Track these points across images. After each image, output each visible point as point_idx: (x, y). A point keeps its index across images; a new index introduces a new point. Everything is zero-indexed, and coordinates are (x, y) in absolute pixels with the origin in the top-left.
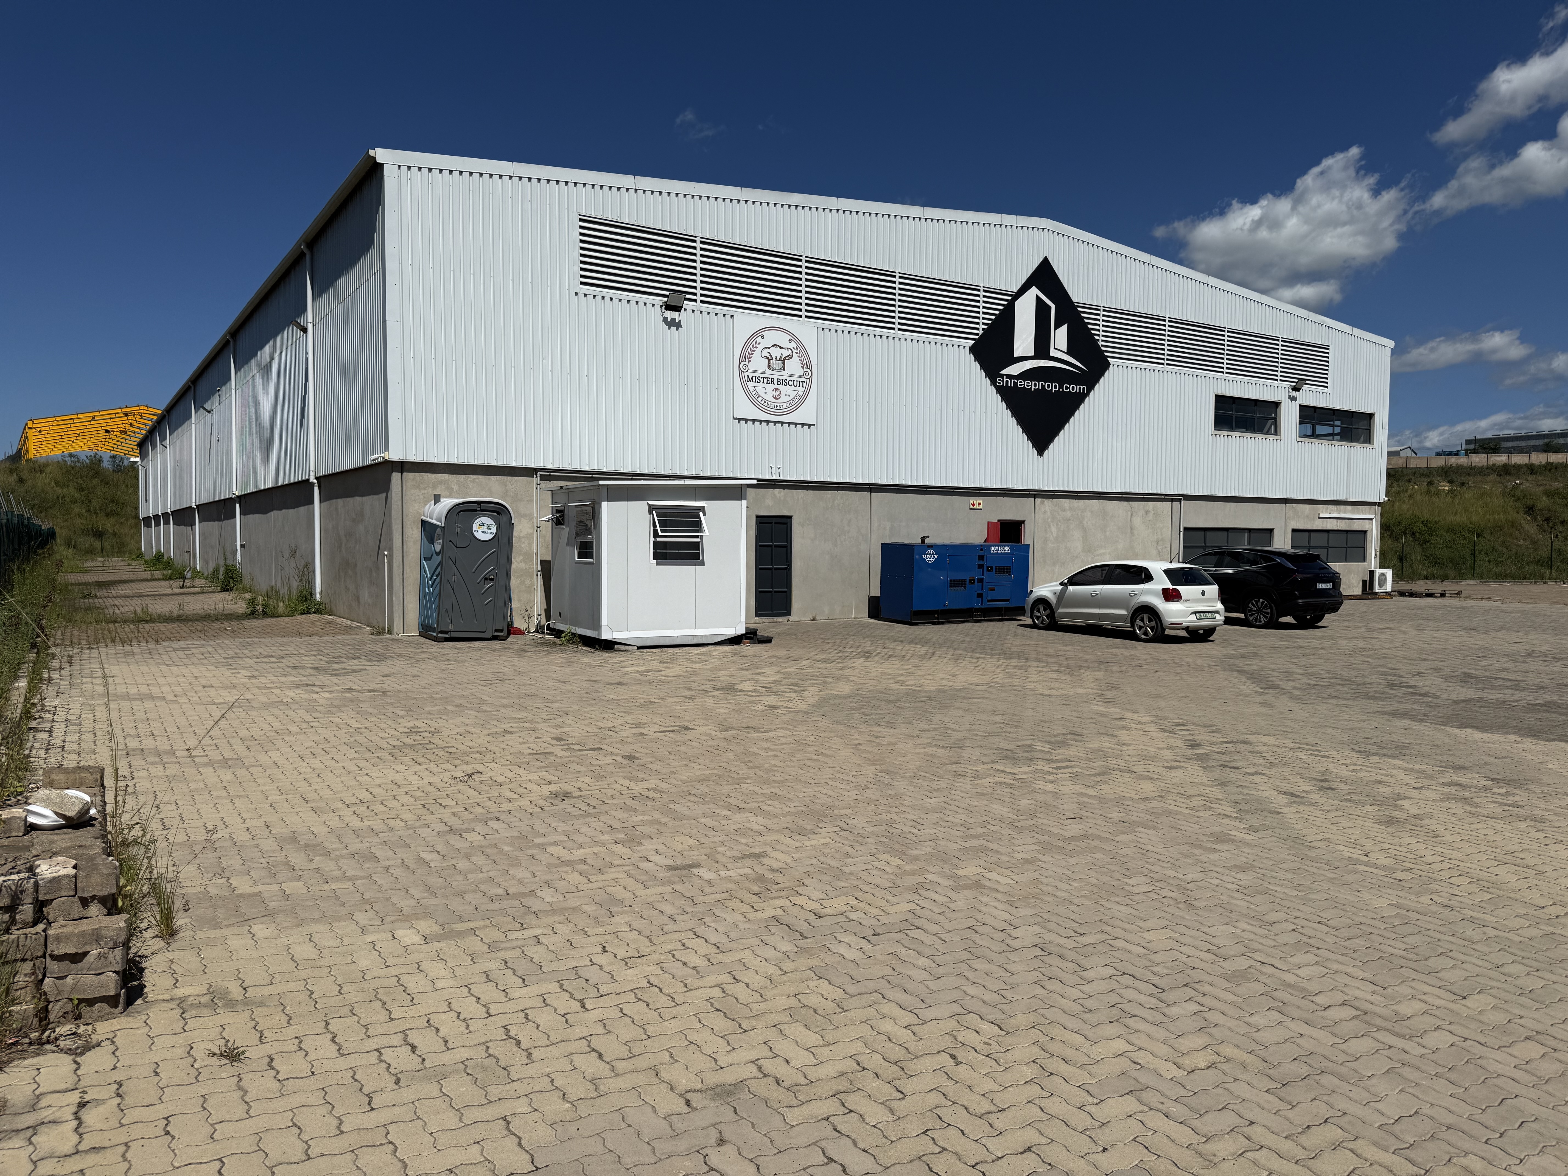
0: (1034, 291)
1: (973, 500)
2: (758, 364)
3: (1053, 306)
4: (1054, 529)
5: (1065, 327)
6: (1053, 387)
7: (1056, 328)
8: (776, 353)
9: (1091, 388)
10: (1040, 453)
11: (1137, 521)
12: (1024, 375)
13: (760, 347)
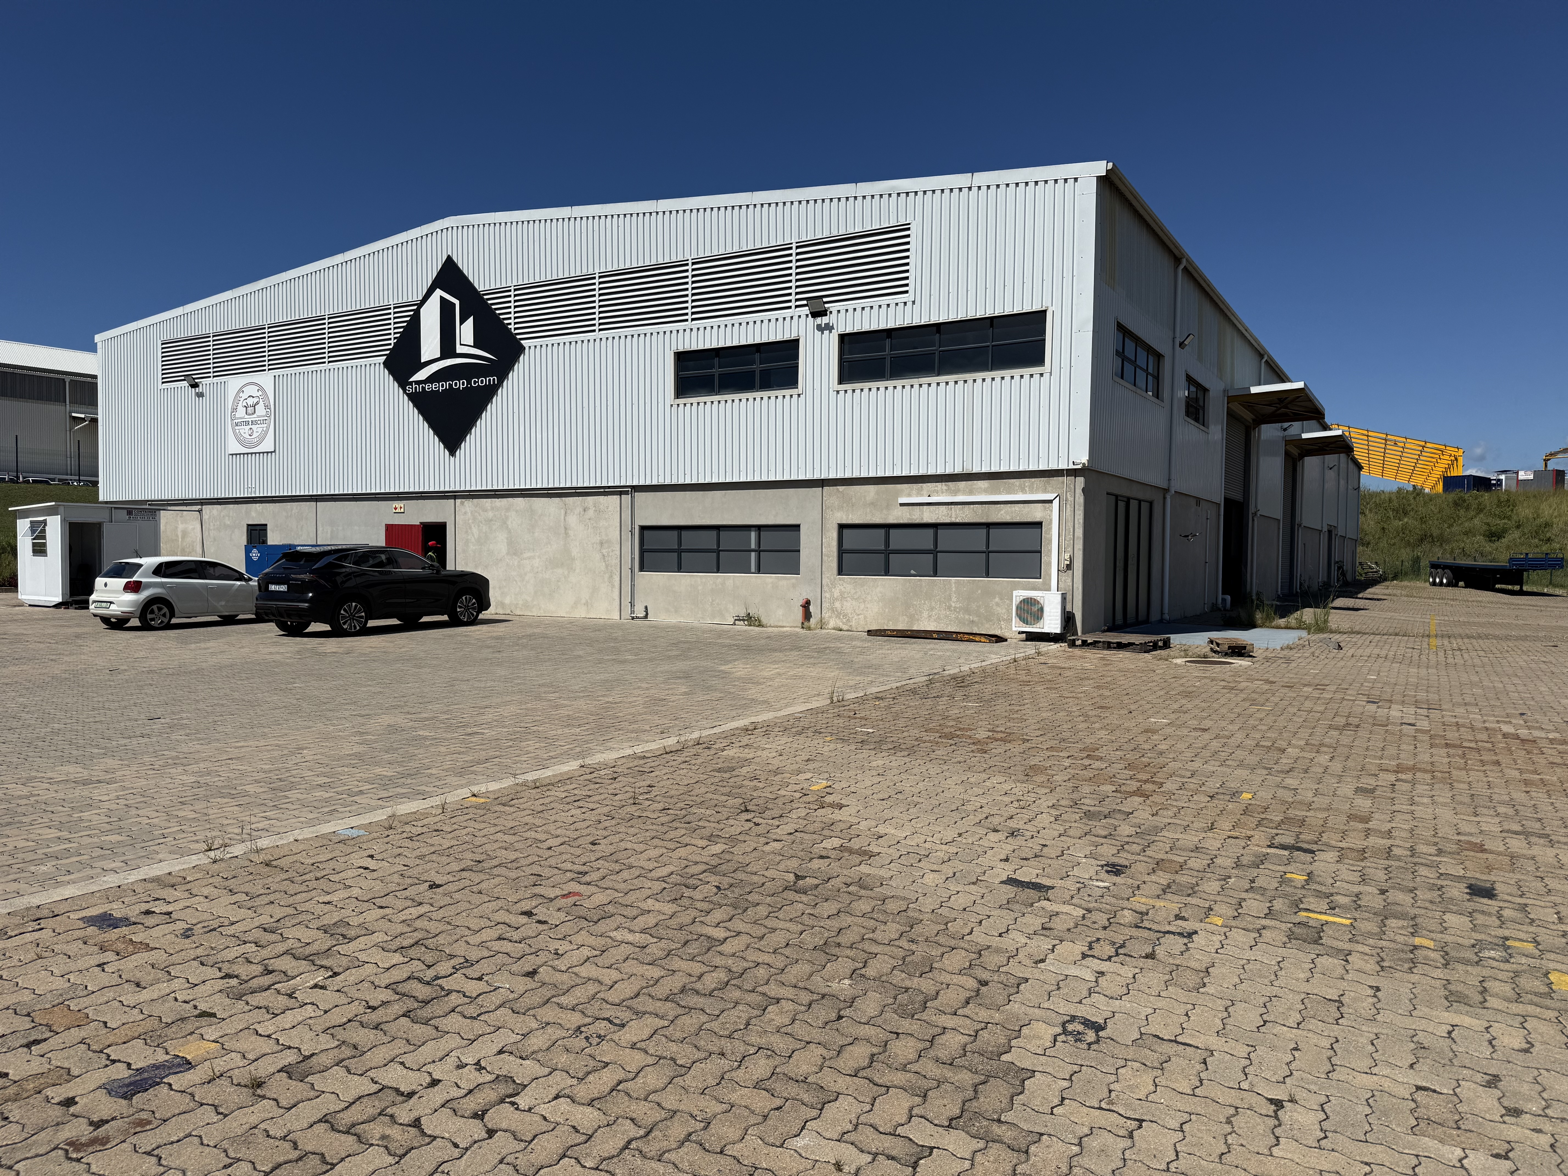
0: (439, 293)
1: (395, 504)
2: (241, 412)
3: (457, 302)
4: (475, 530)
5: (471, 320)
6: (461, 384)
7: (462, 322)
8: (251, 401)
9: (502, 377)
10: (452, 453)
11: (573, 520)
12: (431, 379)
13: (242, 399)
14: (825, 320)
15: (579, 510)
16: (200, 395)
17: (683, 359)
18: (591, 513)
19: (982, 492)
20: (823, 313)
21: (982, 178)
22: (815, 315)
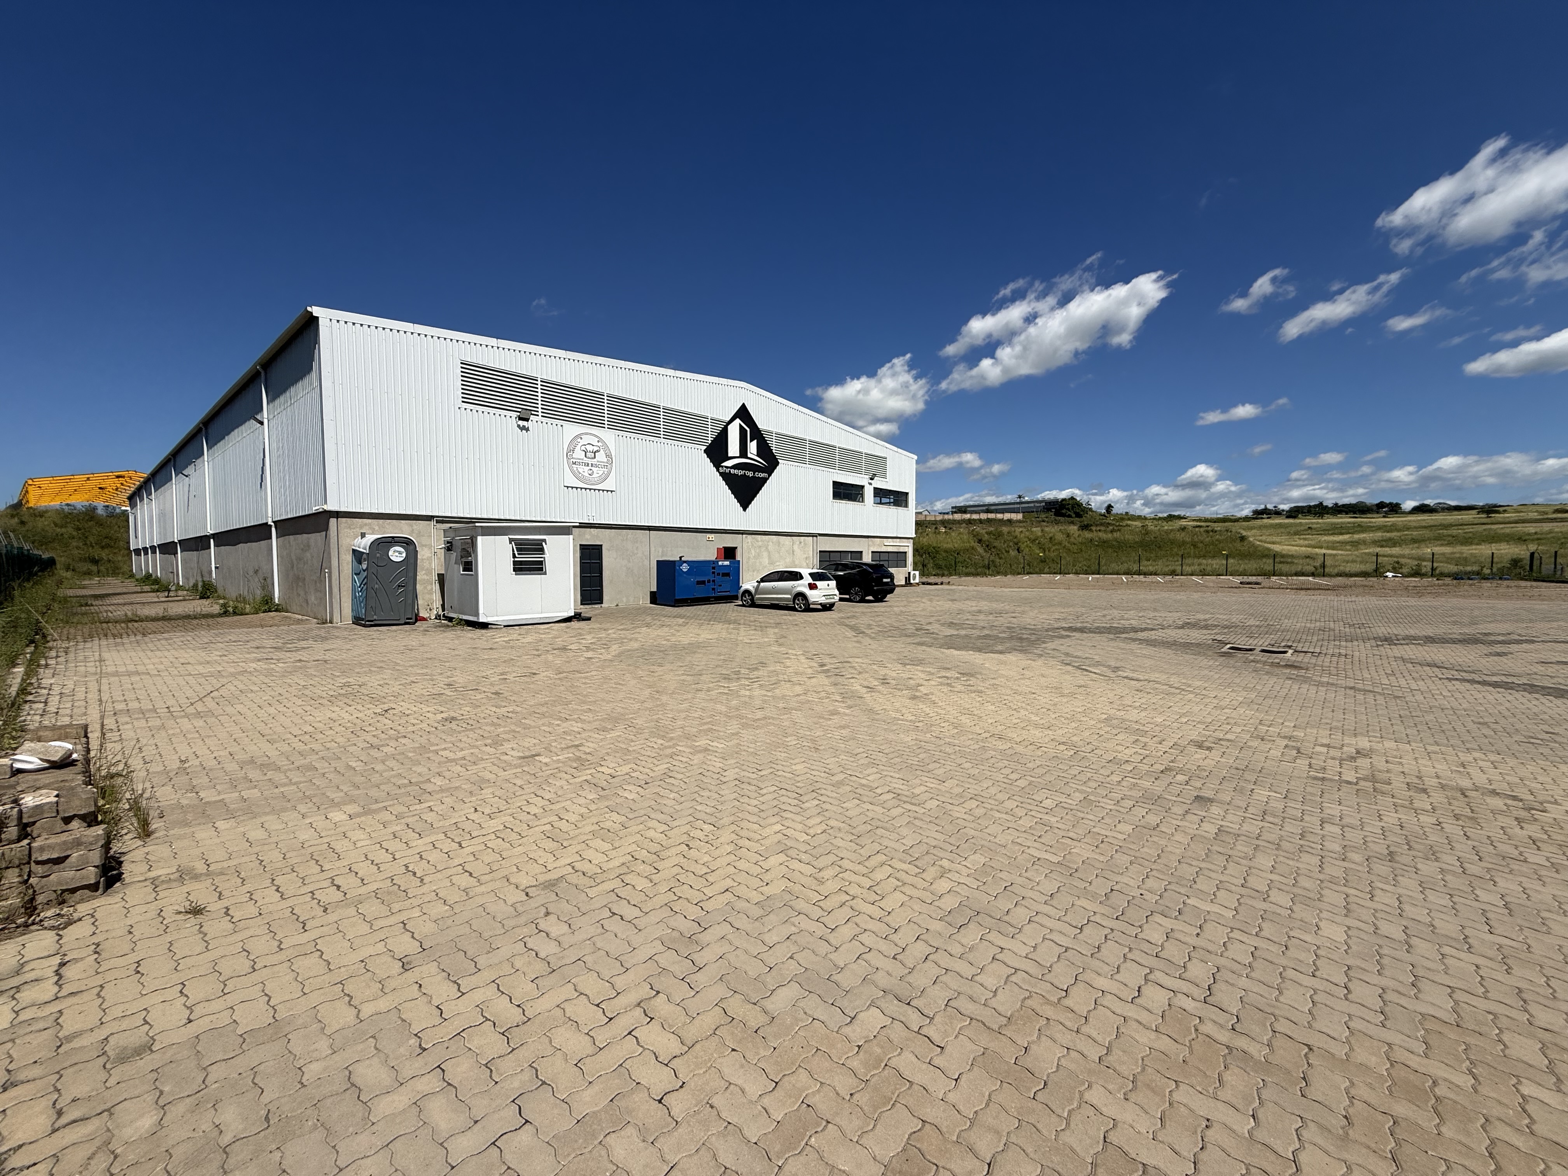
0: (738, 421)
1: (708, 535)
2: (579, 454)
3: (748, 430)
4: (753, 551)
5: (755, 441)
6: (750, 474)
7: (751, 441)
8: (589, 448)
9: (770, 475)
10: (745, 510)
11: (796, 547)
12: (734, 467)
13: (580, 444)
15: (798, 543)
16: (523, 428)
17: (835, 484)
18: (802, 544)
19: (897, 542)
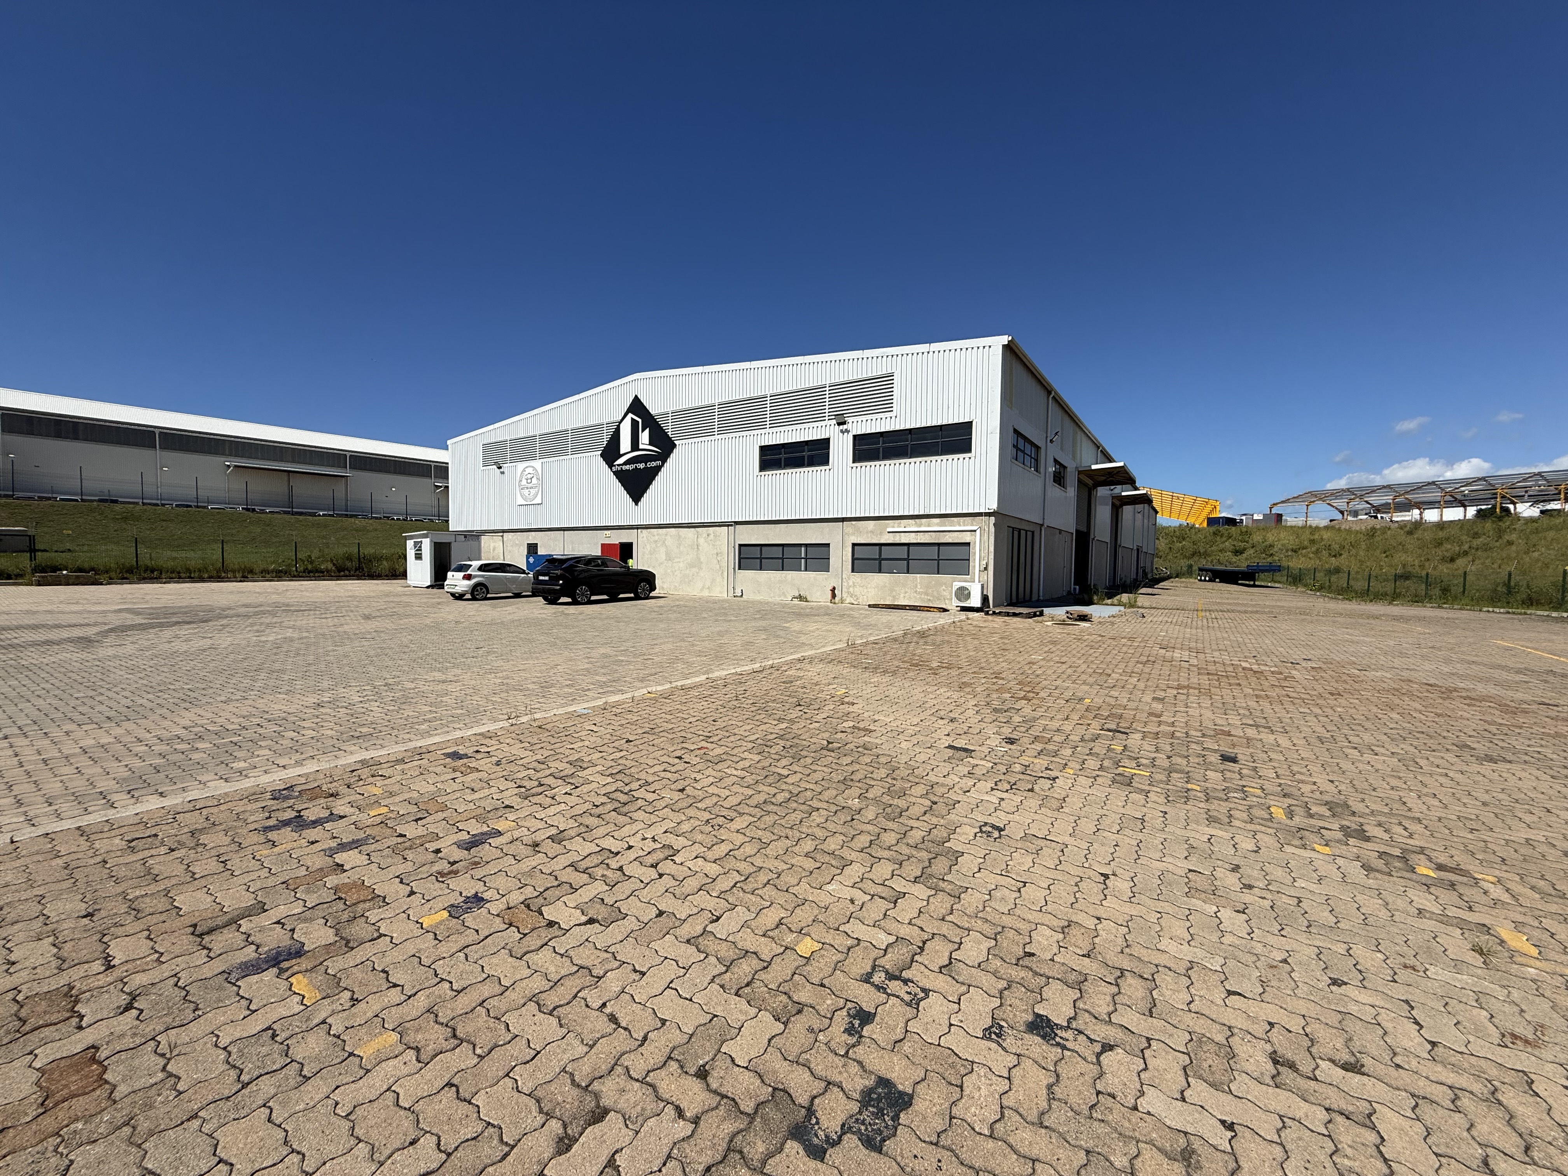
0: (630, 415)
1: (606, 532)
2: (524, 482)
3: (640, 420)
4: (648, 547)
5: (647, 430)
6: (641, 466)
7: (643, 431)
8: (529, 476)
9: (664, 461)
10: (636, 504)
12: (626, 463)
13: (525, 475)
14: (845, 427)
15: (705, 535)
16: (503, 473)
17: (764, 449)
18: (712, 537)
19: (935, 525)
20: (844, 423)
21: (935, 346)
22: (839, 424)
